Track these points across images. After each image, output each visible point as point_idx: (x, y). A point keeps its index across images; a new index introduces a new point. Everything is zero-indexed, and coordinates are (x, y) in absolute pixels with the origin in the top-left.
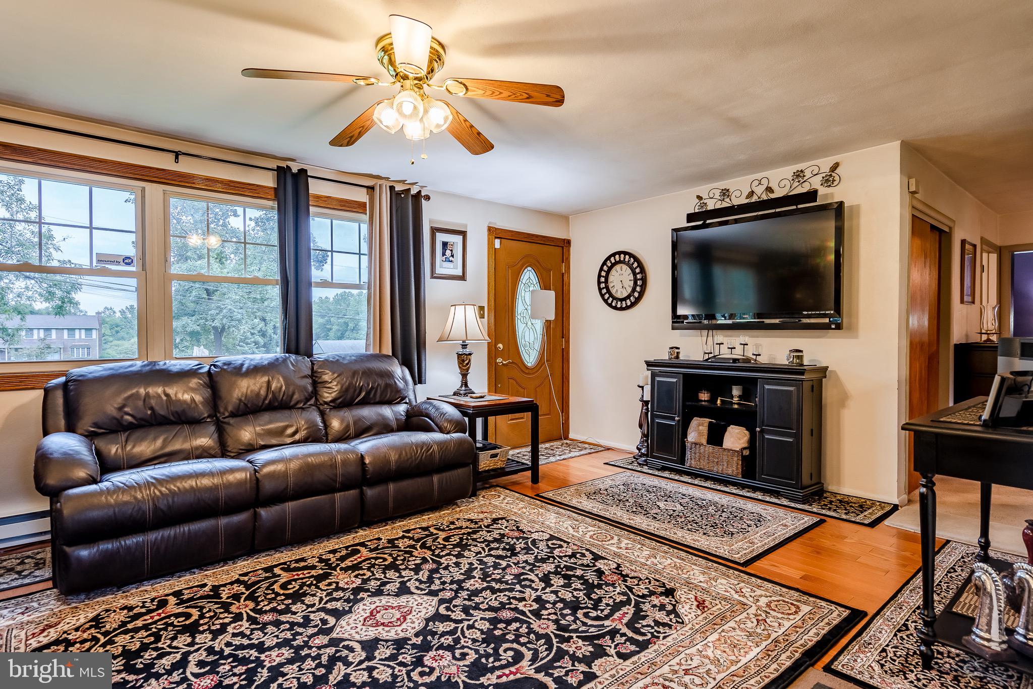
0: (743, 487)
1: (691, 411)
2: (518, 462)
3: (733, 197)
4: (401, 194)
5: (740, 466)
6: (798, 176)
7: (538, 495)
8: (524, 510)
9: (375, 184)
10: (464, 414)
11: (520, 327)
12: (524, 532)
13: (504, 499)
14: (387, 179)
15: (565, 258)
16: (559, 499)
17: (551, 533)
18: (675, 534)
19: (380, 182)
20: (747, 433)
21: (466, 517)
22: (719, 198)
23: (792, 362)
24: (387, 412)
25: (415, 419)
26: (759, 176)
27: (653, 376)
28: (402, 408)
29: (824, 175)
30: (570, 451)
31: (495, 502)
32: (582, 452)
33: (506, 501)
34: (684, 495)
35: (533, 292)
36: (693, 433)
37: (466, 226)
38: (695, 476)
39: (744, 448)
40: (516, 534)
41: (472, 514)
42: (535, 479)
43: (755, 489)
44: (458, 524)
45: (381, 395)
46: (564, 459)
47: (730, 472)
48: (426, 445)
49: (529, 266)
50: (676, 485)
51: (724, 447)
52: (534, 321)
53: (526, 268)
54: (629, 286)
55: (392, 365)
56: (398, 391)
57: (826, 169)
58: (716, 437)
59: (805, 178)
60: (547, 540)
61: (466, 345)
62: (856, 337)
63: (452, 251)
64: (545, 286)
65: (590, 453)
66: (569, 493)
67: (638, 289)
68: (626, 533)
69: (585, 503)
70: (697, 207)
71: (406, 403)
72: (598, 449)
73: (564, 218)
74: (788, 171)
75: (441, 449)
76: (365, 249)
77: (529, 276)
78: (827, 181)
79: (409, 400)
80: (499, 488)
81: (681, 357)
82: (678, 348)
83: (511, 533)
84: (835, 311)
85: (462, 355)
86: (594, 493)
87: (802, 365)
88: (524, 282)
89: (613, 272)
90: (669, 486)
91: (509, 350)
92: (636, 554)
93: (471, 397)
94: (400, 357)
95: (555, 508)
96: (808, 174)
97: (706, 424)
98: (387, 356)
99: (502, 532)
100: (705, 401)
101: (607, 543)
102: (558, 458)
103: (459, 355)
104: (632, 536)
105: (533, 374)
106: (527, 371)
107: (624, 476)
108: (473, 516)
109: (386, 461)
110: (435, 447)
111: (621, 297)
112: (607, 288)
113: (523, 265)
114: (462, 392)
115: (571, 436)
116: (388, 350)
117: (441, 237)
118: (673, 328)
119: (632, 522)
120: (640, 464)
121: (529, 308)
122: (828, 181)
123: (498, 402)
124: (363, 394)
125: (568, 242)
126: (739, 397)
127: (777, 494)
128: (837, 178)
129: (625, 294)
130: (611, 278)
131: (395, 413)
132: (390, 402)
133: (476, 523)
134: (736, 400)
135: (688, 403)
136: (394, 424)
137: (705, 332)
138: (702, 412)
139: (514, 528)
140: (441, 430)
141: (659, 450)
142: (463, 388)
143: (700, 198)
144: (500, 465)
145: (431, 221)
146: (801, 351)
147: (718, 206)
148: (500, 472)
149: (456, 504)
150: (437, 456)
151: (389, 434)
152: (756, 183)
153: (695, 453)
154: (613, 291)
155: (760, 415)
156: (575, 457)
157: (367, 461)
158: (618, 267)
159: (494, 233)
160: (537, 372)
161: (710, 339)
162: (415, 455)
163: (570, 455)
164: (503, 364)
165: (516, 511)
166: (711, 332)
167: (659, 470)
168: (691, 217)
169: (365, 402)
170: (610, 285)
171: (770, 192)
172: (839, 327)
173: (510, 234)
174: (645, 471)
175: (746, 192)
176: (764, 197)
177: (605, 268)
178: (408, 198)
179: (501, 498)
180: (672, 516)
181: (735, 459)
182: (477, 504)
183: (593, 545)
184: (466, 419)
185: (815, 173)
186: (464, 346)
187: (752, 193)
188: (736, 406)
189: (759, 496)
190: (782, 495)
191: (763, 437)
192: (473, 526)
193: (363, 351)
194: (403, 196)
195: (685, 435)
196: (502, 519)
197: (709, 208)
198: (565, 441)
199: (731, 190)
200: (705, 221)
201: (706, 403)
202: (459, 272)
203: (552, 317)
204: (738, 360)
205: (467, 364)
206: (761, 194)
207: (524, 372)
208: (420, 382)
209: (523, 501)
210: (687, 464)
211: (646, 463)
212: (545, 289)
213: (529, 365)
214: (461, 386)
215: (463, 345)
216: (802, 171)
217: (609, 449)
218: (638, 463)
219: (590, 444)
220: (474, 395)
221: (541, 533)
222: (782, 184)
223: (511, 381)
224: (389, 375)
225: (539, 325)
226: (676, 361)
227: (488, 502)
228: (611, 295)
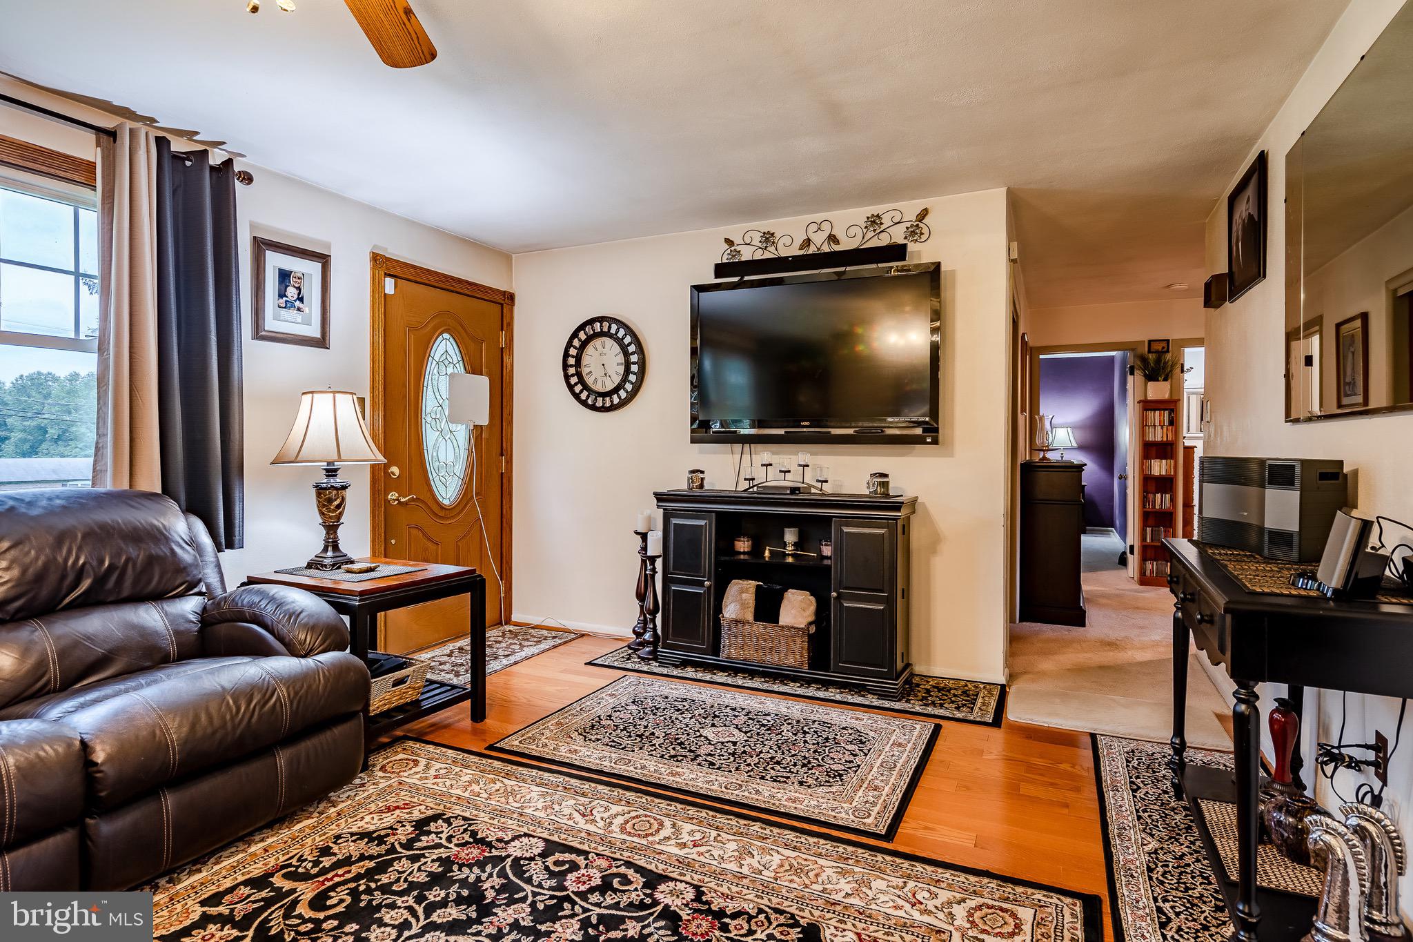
0: (808, 682)
1: (728, 570)
2: (442, 685)
3: (780, 245)
4: (183, 159)
5: (805, 652)
6: (874, 222)
7: (491, 747)
8: (476, 788)
9: (120, 126)
10: (340, 608)
11: (431, 437)
12: (490, 845)
13: (428, 767)
14: (150, 121)
15: (505, 323)
16: (533, 749)
17: (545, 835)
18: (758, 792)
19: (129, 124)
20: (812, 599)
21: (354, 829)
22: (760, 245)
23: (875, 492)
24: (151, 617)
25: (223, 629)
26: (818, 217)
27: (667, 517)
28: (190, 606)
29: (908, 224)
30: (522, 646)
31: (411, 777)
32: (543, 646)
33: (432, 772)
34: (734, 709)
35: (452, 376)
36: (733, 605)
37: (329, 246)
38: (734, 671)
39: (810, 623)
40: (475, 853)
41: (368, 818)
42: (478, 714)
43: (826, 684)
44: (340, 851)
45: (136, 582)
46: (515, 663)
47: (791, 662)
48: (260, 689)
49: (447, 331)
50: (714, 690)
51: (781, 623)
52: (453, 427)
53: (441, 334)
54: (617, 373)
55: (163, 514)
56: (180, 568)
57: (911, 216)
58: (767, 609)
59: (883, 227)
60: (544, 855)
61: (336, 470)
62: (951, 455)
63: (299, 289)
64: (473, 368)
65: (555, 647)
66: (547, 733)
67: (633, 378)
68: (679, 806)
69: (584, 752)
70: (725, 256)
71: (200, 594)
72: (570, 637)
73: (503, 256)
74: (859, 214)
75: (296, 693)
76: (90, 264)
77: (445, 348)
78: (913, 233)
79: (208, 586)
80: (411, 744)
81: (706, 487)
82: (702, 472)
83: (464, 854)
84: (931, 417)
85: (325, 489)
86: (593, 727)
87: (887, 496)
88: (437, 358)
89: (590, 349)
90: (707, 695)
91: (410, 478)
92: (716, 853)
93: (349, 571)
94: (183, 497)
95: (534, 772)
96: (887, 221)
97: (753, 590)
98: (151, 496)
99: (443, 853)
100: (744, 553)
101: (657, 838)
102: (505, 662)
103: (320, 490)
104: (692, 811)
105: (453, 517)
106: (442, 514)
107: (630, 686)
108: (371, 823)
109: (155, 744)
110: (283, 692)
111: (601, 390)
112: (579, 374)
113: (435, 329)
114: (326, 561)
115: (515, 617)
116: (151, 480)
117: (275, 261)
118: (693, 441)
119: (678, 779)
120: (643, 659)
121: (446, 405)
122: (915, 232)
123: (409, 579)
124: (86, 584)
125: (511, 297)
126: (795, 544)
127: (860, 689)
128: (925, 230)
129: (609, 386)
130: (586, 360)
131: (173, 619)
132: (158, 596)
133: (381, 840)
134: (790, 549)
135: (723, 558)
136: (171, 646)
137: (738, 447)
138: (744, 571)
139: (467, 837)
140: (294, 653)
141: (677, 635)
142: (330, 554)
143: (729, 242)
144: (410, 696)
145: (253, 226)
146: (886, 476)
147: (758, 256)
148: (413, 710)
149: (328, 800)
150: (287, 711)
151: (160, 674)
152: (814, 227)
153: (736, 636)
154: (589, 381)
155: (836, 572)
156: (533, 656)
157: (100, 756)
158: (597, 342)
159: (382, 264)
160: (459, 513)
161: (746, 457)
162: (232, 718)
163: (523, 654)
164: (400, 503)
165: (459, 792)
166: (747, 446)
167: (676, 666)
168: (720, 270)
169: (92, 601)
170: (585, 371)
171: (834, 242)
172: (935, 442)
173: (412, 271)
174: (655, 671)
175: (799, 241)
176: (826, 249)
177: (576, 343)
178: (201, 170)
179: (421, 768)
180: (738, 756)
181: (799, 641)
182: (371, 789)
183: (632, 849)
184: (346, 619)
185: (896, 220)
186: (331, 472)
187: (807, 242)
188: (790, 560)
189: (832, 693)
190: (869, 691)
191: (841, 605)
192: (374, 850)
193: (86, 486)
194: (188, 163)
195: (719, 609)
196: (435, 818)
197: (743, 259)
198: (508, 628)
199: (777, 235)
200: (743, 277)
201: (746, 557)
202: (316, 333)
203: (484, 421)
204: (798, 489)
205: (338, 507)
206: (820, 243)
207: (436, 515)
208: (230, 545)
209: (468, 767)
210: (723, 655)
211: (654, 656)
212: (474, 373)
213: (446, 502)
214: (325, 550)
215: (327, 471)
216: (878, 216)
217: (583, 635)
218: (639, 657)
219: (549, 629)
220: (355, 567)
221: (525, 840)
222: (852, 232)
223: (414, 532)
224: (160, 536)
225: (462, 434)
226: (698, 492)
227: (394, 781)
228: (586, 387)
